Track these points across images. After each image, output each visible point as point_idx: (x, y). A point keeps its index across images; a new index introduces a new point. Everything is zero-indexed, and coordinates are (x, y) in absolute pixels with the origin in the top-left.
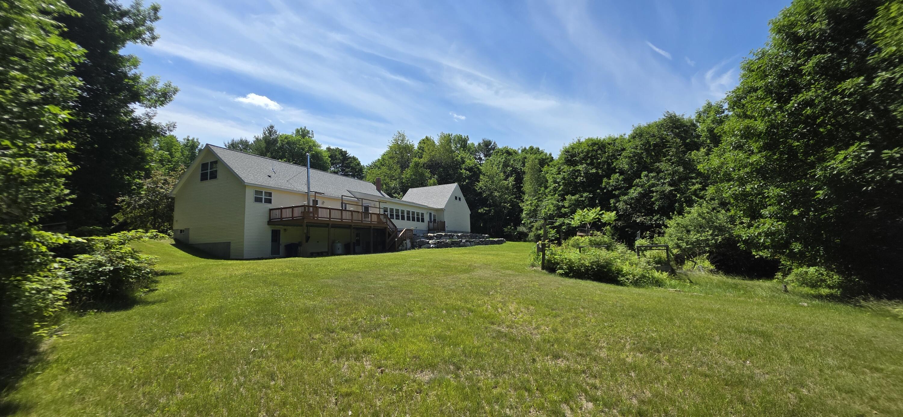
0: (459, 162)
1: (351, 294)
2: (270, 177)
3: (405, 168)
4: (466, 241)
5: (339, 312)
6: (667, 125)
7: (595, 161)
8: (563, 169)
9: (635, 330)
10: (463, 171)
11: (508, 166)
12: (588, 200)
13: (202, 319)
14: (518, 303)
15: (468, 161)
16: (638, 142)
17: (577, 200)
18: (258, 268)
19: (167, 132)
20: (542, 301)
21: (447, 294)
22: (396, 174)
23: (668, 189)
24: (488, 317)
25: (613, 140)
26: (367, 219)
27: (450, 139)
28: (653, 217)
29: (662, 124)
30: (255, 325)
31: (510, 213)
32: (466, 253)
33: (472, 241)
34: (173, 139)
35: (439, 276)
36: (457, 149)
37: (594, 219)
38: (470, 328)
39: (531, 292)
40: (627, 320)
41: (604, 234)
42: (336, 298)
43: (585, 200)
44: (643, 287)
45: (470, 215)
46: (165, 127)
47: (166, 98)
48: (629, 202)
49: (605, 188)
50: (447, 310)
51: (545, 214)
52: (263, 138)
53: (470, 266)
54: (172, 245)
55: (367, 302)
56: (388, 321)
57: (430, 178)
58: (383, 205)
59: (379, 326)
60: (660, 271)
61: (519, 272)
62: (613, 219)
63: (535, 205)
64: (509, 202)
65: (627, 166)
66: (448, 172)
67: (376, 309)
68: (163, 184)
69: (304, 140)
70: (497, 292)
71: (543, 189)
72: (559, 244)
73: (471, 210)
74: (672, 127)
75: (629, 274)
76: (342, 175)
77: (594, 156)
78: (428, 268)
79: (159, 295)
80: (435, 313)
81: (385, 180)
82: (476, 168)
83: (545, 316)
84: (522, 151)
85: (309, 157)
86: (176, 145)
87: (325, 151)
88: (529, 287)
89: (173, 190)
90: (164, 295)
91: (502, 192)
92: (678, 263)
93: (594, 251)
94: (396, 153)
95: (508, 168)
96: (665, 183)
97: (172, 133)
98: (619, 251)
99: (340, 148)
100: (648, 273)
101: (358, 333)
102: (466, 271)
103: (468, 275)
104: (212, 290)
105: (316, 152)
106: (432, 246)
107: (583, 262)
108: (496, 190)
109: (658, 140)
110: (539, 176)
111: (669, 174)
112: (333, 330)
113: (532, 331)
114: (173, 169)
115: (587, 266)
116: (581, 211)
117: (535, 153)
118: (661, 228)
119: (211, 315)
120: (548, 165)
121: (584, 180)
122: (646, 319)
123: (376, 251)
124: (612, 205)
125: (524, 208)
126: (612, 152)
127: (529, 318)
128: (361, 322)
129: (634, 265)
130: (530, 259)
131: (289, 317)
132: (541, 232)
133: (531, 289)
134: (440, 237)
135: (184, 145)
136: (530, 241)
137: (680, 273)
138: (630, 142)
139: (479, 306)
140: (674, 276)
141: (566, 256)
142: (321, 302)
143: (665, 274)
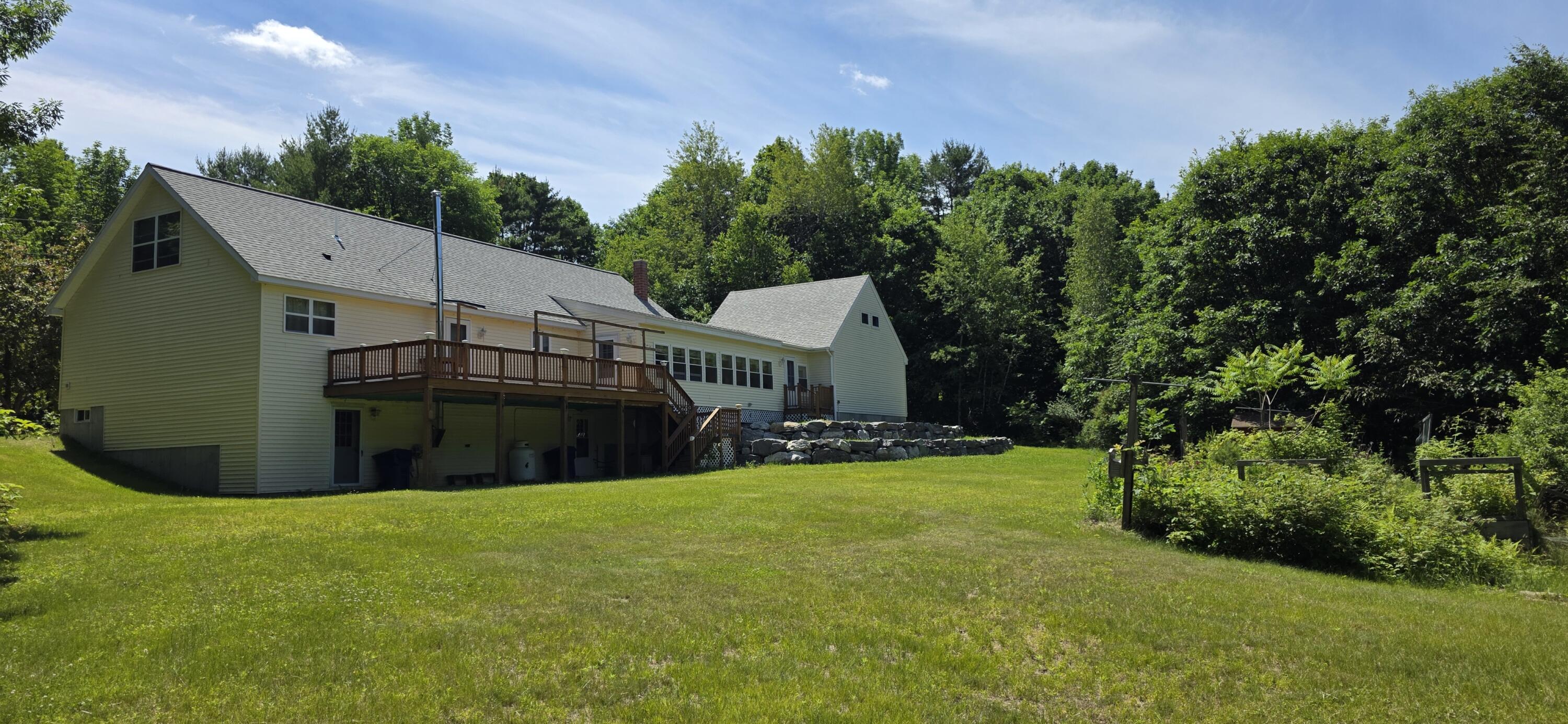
0: (874, 213)
1: (561, 593)
2: (328, 257)
3: (717, 232)
4: (896, 444)
5: (528, 645)
6: (1520, 90)
7: (1289, 203)
8: (1190, 228)
9: (1415, 712)
10: (886, 239)
11: (1022, 222)
12: (1268, 321)
13: (141, 661)
14: (1053, 627)
15: (902, 210)
16: (1428, 143)
17: (1231, 323)
18: (299, 521)
19: (37, 131)
20: (1124, 623)
21: (840, 597)
22: (691, 250)
23: (1519, 284)
24: (963, 665)
25: (1346, 139)
26: (607, 381)
27: (849, 146)
28: (1474, 372)
29: (1506, 87)
30: (289, 682)
31: (1028, 361)
32: (894, 479)
33: (913, 445)
34: (53, 152)
35: (815, 545)
36: (869, 176)
37: (1284, 377)
38: (909, 697)
39: (1092, 596)
40: (1390, 683)
41: (1317, 423)
42: (518, 607)
43: (1258, 322)
44: (1442, 584)
45: (908, 368)
46: (30, 117)
47: (31, 34)
48: (1395, 327)
49: (1322, 283)
50: (842, 645)
51: (1133, 366)
52: (309, 146)
53: (906, 515)
54: (56, 453)
55: (608, 619)
56: (670, 674)
57: (790, 262)
58: (653, 340)
59: (643, 686)
60: (1494, 538)
61: (1054, 536)
62: (1344, 375)
63: (1102, 339)
64: (1023, 329)
65: (1390, 218)
66: (842, 242)
67: (634, 637)
68: (29, 280)
69: (426, 152)
70: (987, 593)
71: (1126, 288)
72: (1177, 454)
73: (908, 352)
74: (1538, 94)
75: (1397, 546)
76: (535, 252)
77: (1288, 188)
78: (784, 520)
79: (22, 596)
80: (804, 651)
81: (658, 267)
82: (925, 229)
83: (1133, 665)
84: (1065, 177)
85: (439, 201)
86: (61, 170)
87: (485, 184)
88: (1083, 579)
89: (56, 298)
90: (35, 594)
91: (1003, 299)
92: (1551, 513)
93: (1284, 473)
94: (690, 189)
95: (1021, 229)
96: (1512, 269)
97: (51, 135)
98: (1365, 475)
99: (530, 175)
100: (1457, 543)
101: (581, 706)
102: (895, 531)
103: (902, 544)
104: (170, 581)
105: (460, 187)
106: (794, 456)
107: (1249, 506)
108: (983, 294)
109: (1492, 134)
110: (1114, 250)
111: (1526, 241)
112: (511, 697)
113: (1096, 711)
114: (56, 239)
115: (1263, 521)
116: (1242, 357)
117: (1104, 184)
118: (1495, 407)
119: (165, 653)
120: (1144, 218)
121: (1256, 259)
122: (1452, 682)
123: (634, 472)
124: (1344, 334)
125: (1068, 346)
126: (1344, 177)
127: (1086, 670)
128: (591, 674)
129: (1413, 520)
130: (1088, 499)
131: (387, 658)
132: (1122, 417)
133: (1091, 584)
134: (819, 431)
135: (86, 168)
136: (1085, 446)
137: (1557, 544)
138: (1402, 142)
139: (933, 633)
140: (1538, 552)
141: (1198, 490)
142: (477, 617)
143: (1510, 549)
